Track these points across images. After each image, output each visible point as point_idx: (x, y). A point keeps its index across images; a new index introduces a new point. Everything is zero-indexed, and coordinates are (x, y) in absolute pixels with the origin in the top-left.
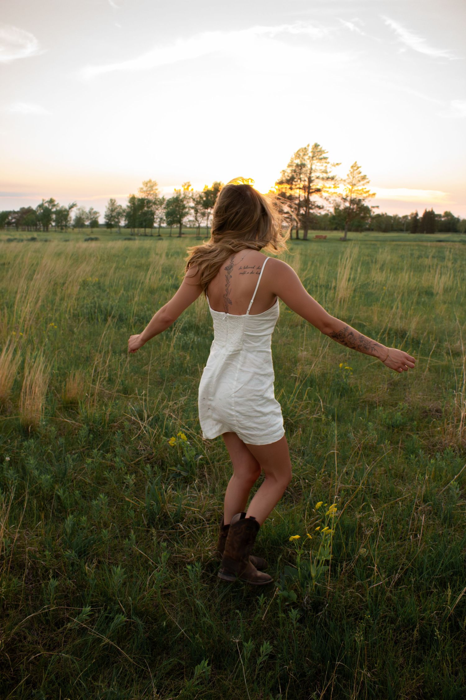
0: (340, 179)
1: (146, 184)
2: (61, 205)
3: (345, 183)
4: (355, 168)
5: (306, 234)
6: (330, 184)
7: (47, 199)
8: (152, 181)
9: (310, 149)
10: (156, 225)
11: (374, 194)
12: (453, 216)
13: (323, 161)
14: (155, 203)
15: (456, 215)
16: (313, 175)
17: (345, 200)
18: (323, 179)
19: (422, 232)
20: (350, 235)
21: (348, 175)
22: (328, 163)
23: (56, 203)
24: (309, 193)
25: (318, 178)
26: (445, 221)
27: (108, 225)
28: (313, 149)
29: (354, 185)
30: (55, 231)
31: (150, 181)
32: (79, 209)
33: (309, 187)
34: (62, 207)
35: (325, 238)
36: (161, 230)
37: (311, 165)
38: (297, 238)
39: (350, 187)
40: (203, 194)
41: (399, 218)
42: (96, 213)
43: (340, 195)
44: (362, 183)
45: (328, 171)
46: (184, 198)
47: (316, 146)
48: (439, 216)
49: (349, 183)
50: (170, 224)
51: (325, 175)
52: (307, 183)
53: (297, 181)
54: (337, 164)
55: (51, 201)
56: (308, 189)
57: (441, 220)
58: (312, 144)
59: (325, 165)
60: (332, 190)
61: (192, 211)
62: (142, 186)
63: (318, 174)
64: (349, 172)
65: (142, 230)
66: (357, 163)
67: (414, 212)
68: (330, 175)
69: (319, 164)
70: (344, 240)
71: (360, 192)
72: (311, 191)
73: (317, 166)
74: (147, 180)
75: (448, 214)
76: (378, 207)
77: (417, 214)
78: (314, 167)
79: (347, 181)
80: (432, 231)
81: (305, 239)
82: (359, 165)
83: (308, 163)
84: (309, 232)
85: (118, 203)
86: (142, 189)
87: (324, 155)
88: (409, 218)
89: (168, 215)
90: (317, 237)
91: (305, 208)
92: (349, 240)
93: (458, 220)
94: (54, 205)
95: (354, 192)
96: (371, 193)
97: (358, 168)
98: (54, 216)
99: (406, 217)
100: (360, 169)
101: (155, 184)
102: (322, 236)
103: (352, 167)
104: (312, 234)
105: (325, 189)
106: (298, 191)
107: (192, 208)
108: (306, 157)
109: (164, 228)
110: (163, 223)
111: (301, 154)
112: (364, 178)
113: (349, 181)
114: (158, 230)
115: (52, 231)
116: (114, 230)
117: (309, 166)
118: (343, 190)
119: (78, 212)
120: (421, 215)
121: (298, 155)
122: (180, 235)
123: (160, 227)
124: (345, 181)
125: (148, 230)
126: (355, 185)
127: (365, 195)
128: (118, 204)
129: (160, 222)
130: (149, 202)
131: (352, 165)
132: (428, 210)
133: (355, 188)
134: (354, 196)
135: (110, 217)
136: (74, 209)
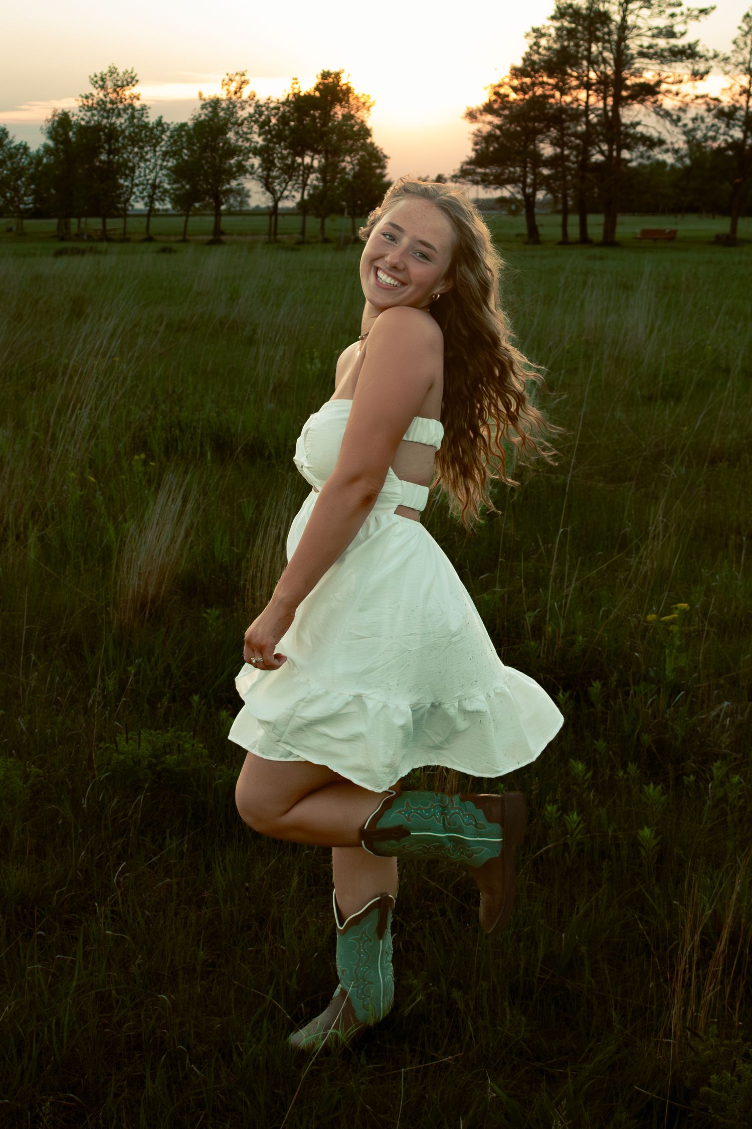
0: (711, 55)
1: (101, 82)
3: (729, 67)
5: (610, 228)
6: (682, 69)
8: (121, 71)
14: (134, 140)
16: (629, 43)
17: (728, 118)
20: (748, 226)
21: (735, 42)
24: (619, 101)
25: (644, 52)
31: (112, 72)
33: (619, 82)
35: (671, 236)
36: (153, 220)
37: (624, 15)
38: (584, 240)
40: (288, 110)
43: (712, 104)
45: (677, 29)
46: (228, 121)
49: (740, 68)
50: (184, 202)
51: (667, 43)
52: (610, 70)
53: (579, 66)
54: (703, 11)
56: (614, 87)
59: (668, 10)
60: (690, 89)
61: (256, 162)
62: (90, 87)
63: (645, 41)
65: (94, 223)
68: (683, 43)
69: (646, 11)
70: (729, 241)
72: (624, 93)
73: (643, 18)
78: (630, 20)
79: (734, 61)
81: (609, 241)
83: (612, 6)
84: (620, 218)
85: (17, 139)
86: (89, 95)
89: (178, 173)
90: (646, 234)
91: (605, 147)
92: (743, 242)
101: (131, 79)
102: (662, 232)
103: (746, 18)
104: (629, 226)
105: (664, 87)
107: (257, 152)
109: (166, 214)
110: (162, 201)
113: (741, 59)
114: (145, 220)
117: (617, 18)
118: (722, 88)
122: (217, 237)
123: (152, 212)
124: (726, 60)
125: (114, 224)
128: (17, 142)
129: (151, 199)
130: (113, 133)
131: (744, 12)
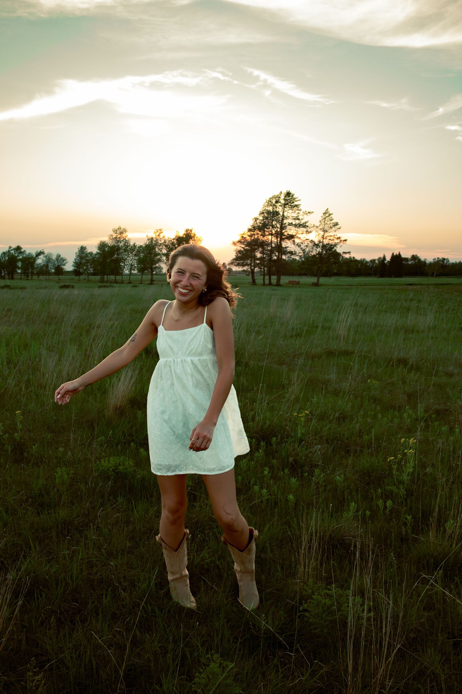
0: (312, 226)
1: (115, 231)
2: (27, 252)
3: (318, 229)
4: (327, 215)
5: (279, 280)
6: (302, 230)
7: (14, 246)
8: (122, 228)
9: (282, 197)
10: (127, 272)
11: (346, 240)
12: (420, 260)
13: (295, 208)
14: (125, 250)
15: (422, 259)
16: (285, 221)
17: (317, 245)
18: (295, 225)
19: (390, 276)
20: (323, 280)
21: (320, 221)
22: (300, 210)
23: (22, 250)
24: (282, 239)
25: (290, 224)
26: (411, 264)
27: (76, 272)
28: (285, 197)
29: (325, 231)
30: (21, 279)
31: (120, 228)
32: (46, 256)
33: (282, 234)
34: (29, 254)
35: (298, 283)
36: (131, 277)
37: (283, 212)
38: (270, 284)
39: (322, 233)
40: (175, 241)
41: (367, 262)
42: (63, 260)
43: (312, 241)
44: (334, 229)
45: (300, 217)
46: (156, 245)
47: (288, 194)
48: (406, 259)
49: (321, 229)
50: (142, 270)
51: (297, 222)
52: (279, 230)
53: (269, 228)
54: (309, 212)
55: (18, 248)
56: (280, 235)
57: (408, 264)
58: (284, 192)
59: (297, 212)
60: (305, 236)
61: (164, 258)
62: (112, 233)
63: (290, 221)
64: (320, 219)
65: (112, 277)
66: (329, 210)
67: (382, 256)
68: (302, 222)
69: (290, 211)
70: (316, 285)
71: (332, 238)
72: (283, 237)
73: (289, 213)
74: (116, 227)
75: (414, 258)
76: (349, 252)
77: (384, 258)
78: (285, 214)
79: (320, 228)
80: (400, 275)
81: (278, 284)
82: (330, 213)
83: (280, 209)
84: (282, 277)
85: (89, 250)
86: (112, 235)
87: (296, 203)
88: (377, 262)
89: (140, 261)
90: (290, 282)
91: (277, 254)
92: (321, 285)
93: (424, 262)
94: (21, 253)
95: (326, 238)
96: (342, 239)
97: (330, 215)
98: (20, 264)
99: (373, 261)
100: (331, 216)
101: (125, 231)
102: (295, 281)
103: (325, 213)
104: (285, 280)
105: (297, 236)
106: (270, 237)
107: (164, 255)
108: (278, 205)
109: (135, 275)
110: (134, 270)
111: (274, 201)
112: (336, 224)
113: (321, 227)
114: (129, 277)
115: (17, 279)
116: (82, 277)
117: (281, 213)
118: (315, 236)
119: (45, 259)
120: (388, 258)
121: (269, 202)
122: (152, 282)
123: (131, 274)
124: (317, 227)
125: (119, 278)
126: (327, 231)
127: (336, 241)
129: (131, 270)
130: (119, 248)
131: (324, 212)
132: (395, 254)
133: (327, 234)
134: (326, 242)
135: (78, 264)
136: (41, 256)
